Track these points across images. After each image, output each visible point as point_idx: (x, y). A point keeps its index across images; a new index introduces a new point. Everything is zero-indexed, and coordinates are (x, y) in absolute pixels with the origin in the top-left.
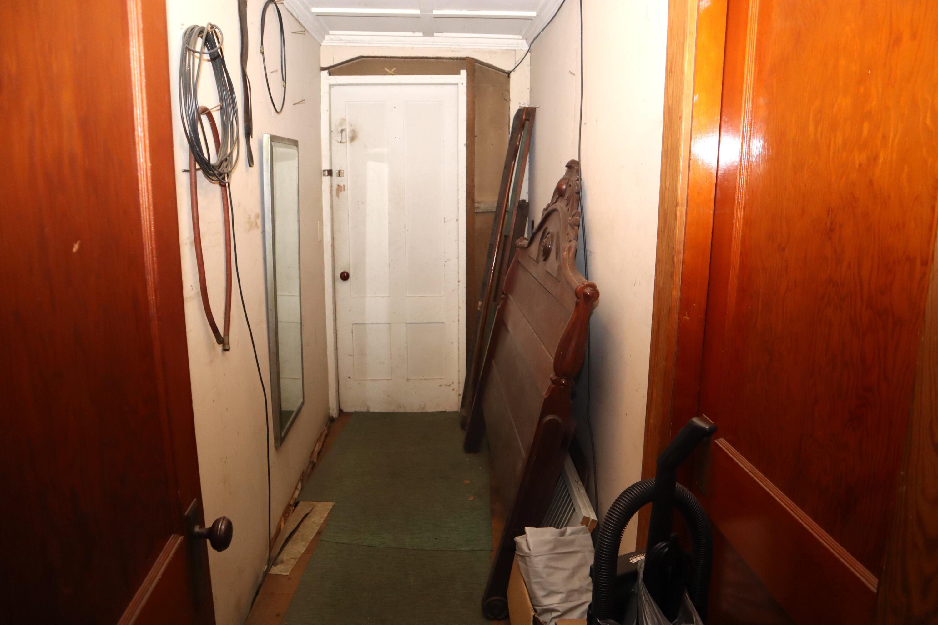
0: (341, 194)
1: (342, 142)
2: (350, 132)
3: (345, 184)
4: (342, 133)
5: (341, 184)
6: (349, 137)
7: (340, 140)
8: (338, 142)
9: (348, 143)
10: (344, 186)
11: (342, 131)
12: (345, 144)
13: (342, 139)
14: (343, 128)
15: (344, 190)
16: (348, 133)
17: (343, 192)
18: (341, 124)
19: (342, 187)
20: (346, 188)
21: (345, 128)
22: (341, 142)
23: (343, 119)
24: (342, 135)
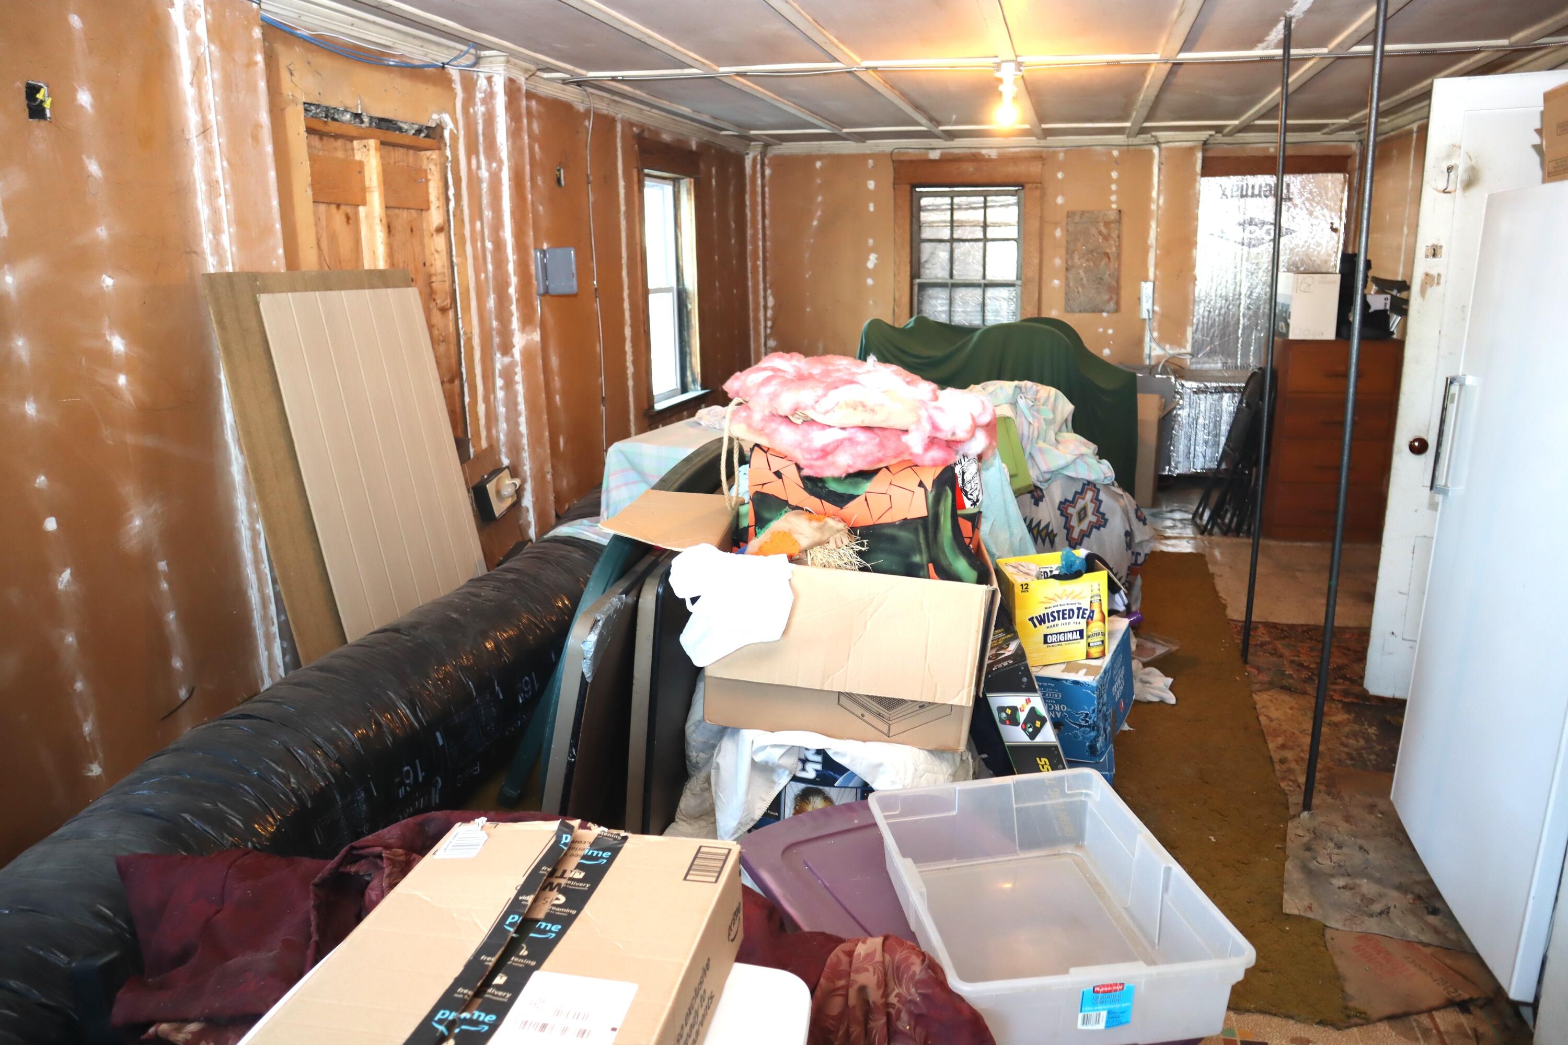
0: (1430, 291)
1: (1447, 190)
2: (1466, 171)
3: (1443, 273)
4: (1449, 172)
5: (1434, 272)
6: (1462, 181)
7: (1442, 186)
8: (1439, 191)
9: (1459, 192)
10: (1439, 275)
11: (1449, 169)
12: (1453, 194)
13: (1448, 184)
14: (1450, 163)
15: (1438, 283)
16: (1461, 173)
17: (1435, 287)
18: (1449, 156)
19: (1434, 277)
20: (1442, 280)
21: (1456, 165)
22: (1444, 192)
23: (1454, 146)
24: (1449, 176)
